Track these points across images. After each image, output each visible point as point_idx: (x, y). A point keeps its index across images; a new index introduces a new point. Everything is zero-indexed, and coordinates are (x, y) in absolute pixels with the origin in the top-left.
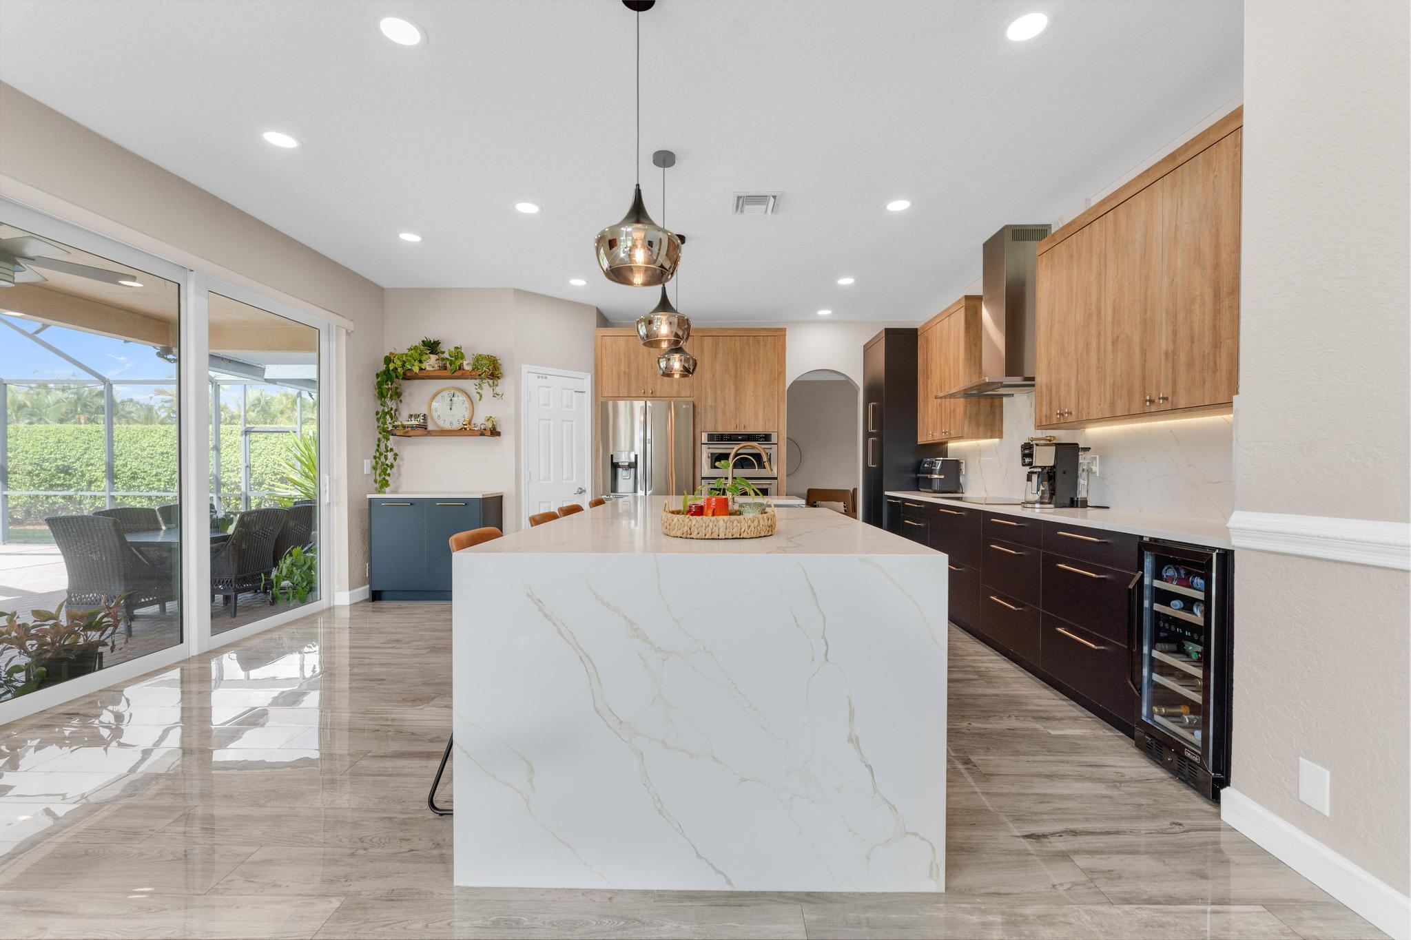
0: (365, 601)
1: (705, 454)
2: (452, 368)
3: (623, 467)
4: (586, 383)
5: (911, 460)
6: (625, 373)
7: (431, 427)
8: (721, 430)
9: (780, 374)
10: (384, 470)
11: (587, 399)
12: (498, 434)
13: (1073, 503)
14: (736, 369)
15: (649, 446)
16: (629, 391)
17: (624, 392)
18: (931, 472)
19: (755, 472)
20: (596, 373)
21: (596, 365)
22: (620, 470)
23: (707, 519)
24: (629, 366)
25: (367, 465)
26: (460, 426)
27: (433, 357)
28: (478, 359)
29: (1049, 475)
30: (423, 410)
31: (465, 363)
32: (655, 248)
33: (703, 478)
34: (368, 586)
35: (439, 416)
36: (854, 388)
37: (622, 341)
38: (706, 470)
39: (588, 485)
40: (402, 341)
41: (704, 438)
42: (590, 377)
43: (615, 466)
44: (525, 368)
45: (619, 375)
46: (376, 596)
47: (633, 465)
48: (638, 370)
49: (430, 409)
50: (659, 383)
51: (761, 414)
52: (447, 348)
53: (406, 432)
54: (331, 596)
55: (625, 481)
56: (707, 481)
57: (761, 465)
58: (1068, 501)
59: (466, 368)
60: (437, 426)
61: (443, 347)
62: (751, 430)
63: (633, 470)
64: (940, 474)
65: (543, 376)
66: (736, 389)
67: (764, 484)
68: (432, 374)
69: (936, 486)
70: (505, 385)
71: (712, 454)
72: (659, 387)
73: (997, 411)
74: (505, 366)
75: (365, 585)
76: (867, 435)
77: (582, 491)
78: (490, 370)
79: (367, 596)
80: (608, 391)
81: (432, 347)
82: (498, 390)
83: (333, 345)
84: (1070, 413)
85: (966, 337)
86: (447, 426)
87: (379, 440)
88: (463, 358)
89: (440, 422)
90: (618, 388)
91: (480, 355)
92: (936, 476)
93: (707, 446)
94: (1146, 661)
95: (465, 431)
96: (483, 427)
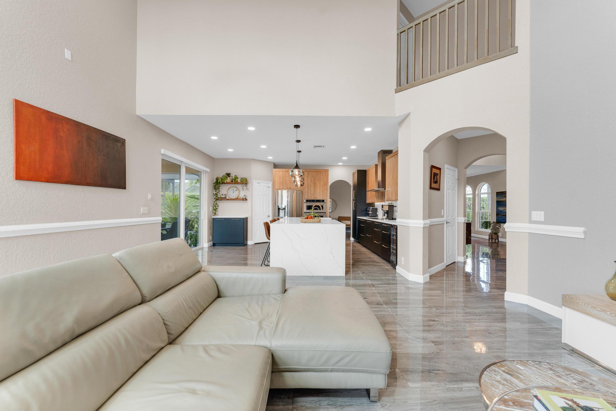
0: (211, 246)
1: (305, 206)
2: (235, 181)
3: (281, 209)
4: (270, 185)
5: (365, 208)
6: (282, 182)
7: (227, 198)
8: (310, 199)
9: (327, 182)
10: (215, 209)
11: (271, 189)
12: (246, 200)
13: (393, 219)
14: (314, 181)
15: (289, 203)
16: (283, 187)
17: (281, 187)
18: (369, 211)
19: (319, 211)
20: (274, 182)
21: (273, 180)
22: (280, 210)
23: (309, 219)
24: (283, 180)
25: (211, 209)
26: (236, 197)
27: (229, 178)
28: (242, 179)
29: (387, 212)
30: (225, 193)
31: (238, 180)
32: (300, 172)
33: (304, 213)
34: (212, 242)
35: (230, 195)
36: (350, 186)
37: (281, 173)
38: (305, 210)
39: (271, 215)
40: (221, 174)
41: (305, 201)
42: (271, 183)
43: (279, 209)
44: (254, 181)
45: (280, 183)
46: (214, 245)
47: (284, 209)
48: (286, 181)
49: (227, 193)
50: (292, 185)
51: (321, 194)
52: (233, 175)
53: (222, 199)
54: (203, 245)
55: (282, 213)
56: (306, 213)
57: (320, 209)
58: (391, 218)
59: (239, 181)
60: (229, 197)
61: (231, 175)
62: (318, 199)
63: (284, 210)
64: (371, 212)
65: (258, 183)
66: (314, 187)
67: (321, 214)
68: (229, 183)
69: (370, 215)
70: (249, 185)
71: (307, 206)
72: (292, 186)
73: (384, 195)
74: (249, 180)
75: (211, 242)
76: (353, 200)
77: (269, 216)
78: (245, 182)
79: (212, 244)
80: (277, 187)
81: (228, 175)
82: (247, 188)
83: (204, 175)
84: (390, 198)
85: (375, 175)
86: (232, 198)
87: (214, 201)
88: (238, 178)
89: (230, 196)
90: (280, 186)
91: (243, 178)
92: (370, 212)
93: (306, 203)
94: (392, 248)
95: (237, 199)
96: (243, 198)
